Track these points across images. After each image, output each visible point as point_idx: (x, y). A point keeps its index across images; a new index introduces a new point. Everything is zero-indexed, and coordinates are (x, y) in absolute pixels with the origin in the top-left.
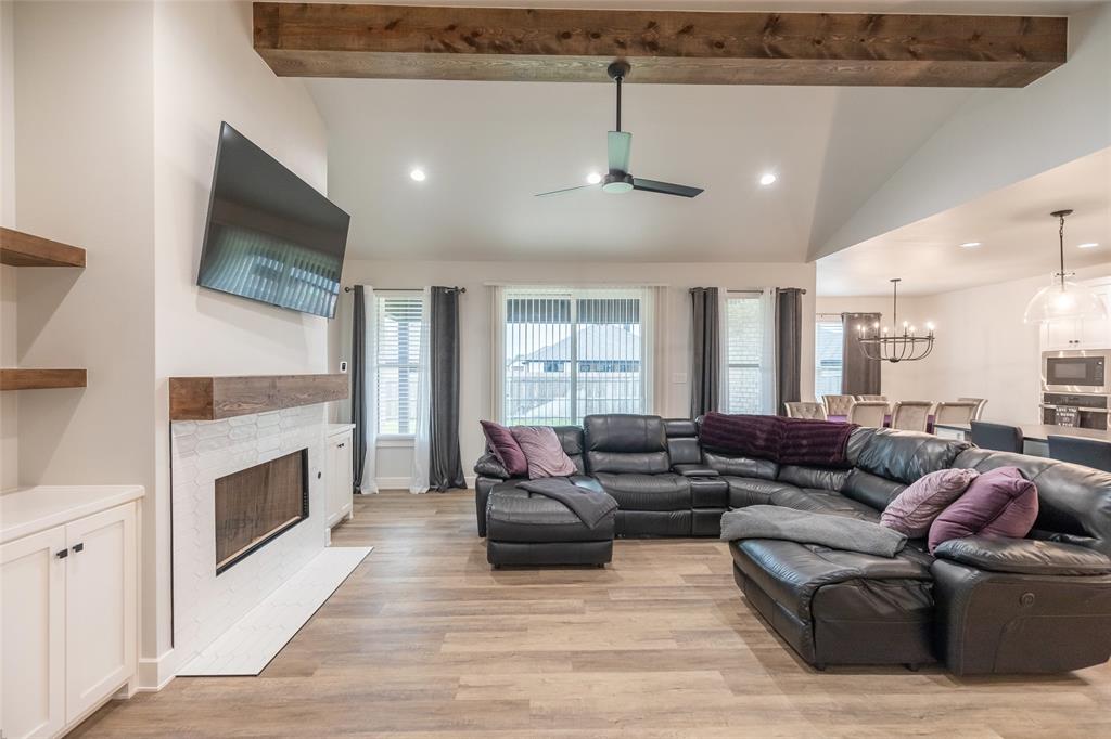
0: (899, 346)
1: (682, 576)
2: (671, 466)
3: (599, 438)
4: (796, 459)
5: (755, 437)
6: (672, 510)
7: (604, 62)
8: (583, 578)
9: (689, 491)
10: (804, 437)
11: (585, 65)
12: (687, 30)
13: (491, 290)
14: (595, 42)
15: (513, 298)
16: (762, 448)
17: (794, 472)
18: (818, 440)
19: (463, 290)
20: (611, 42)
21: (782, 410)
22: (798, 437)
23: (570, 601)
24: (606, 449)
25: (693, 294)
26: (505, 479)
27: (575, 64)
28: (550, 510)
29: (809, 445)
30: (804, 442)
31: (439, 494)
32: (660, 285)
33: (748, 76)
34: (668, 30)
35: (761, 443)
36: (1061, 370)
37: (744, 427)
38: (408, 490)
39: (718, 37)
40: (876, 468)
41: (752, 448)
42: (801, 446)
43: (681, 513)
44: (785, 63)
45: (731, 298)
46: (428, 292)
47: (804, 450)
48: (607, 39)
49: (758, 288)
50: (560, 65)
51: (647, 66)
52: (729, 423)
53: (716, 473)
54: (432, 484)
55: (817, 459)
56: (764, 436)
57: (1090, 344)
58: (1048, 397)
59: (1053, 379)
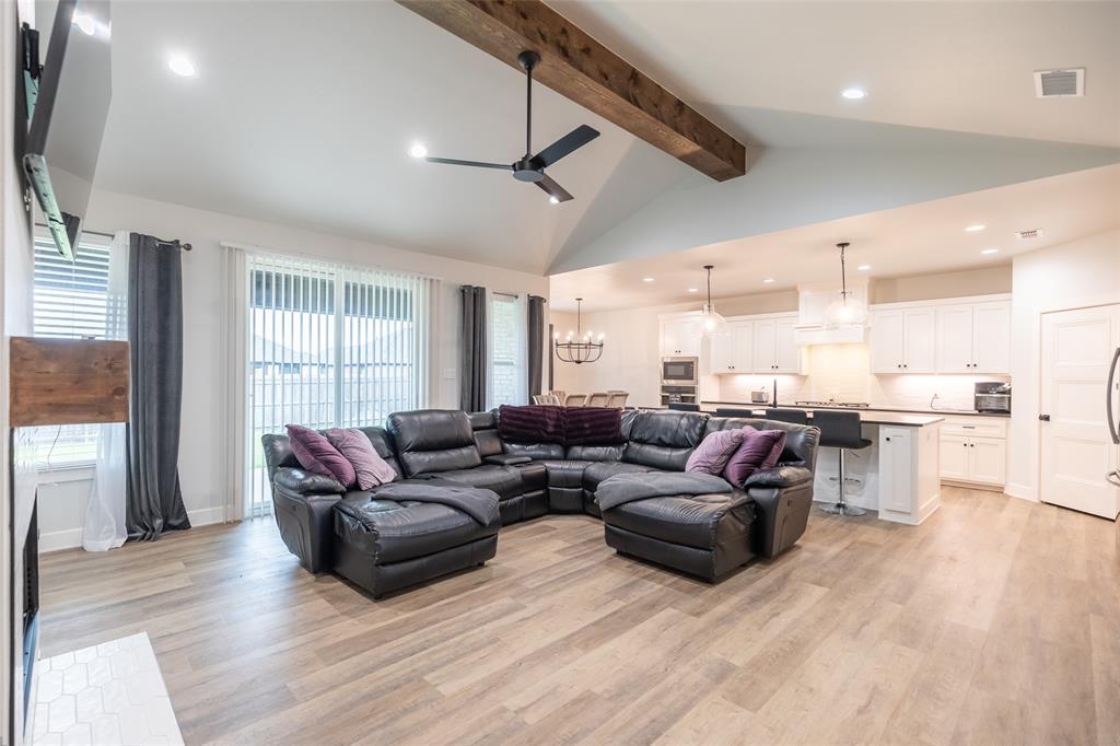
0: (583, 351)
1: (555, 552)
2: (483, 457)
3: (410, 438)
4: (582, 440)
5: (545, 424)
6: (508, 499)
7: (522, 44)
8: (480, 579)
9: (520, 478)
10: (587, 422)
11: (506, 39)
12: (587, 51)
13: (230, 254)
14: (522, 22)
15: (264, 269)
16: (554, 433)
17: (578, 451)
18: (598, 422)
19: (188, 247)
20: (535, 29)
21: (531, 401)
22: (581, 421)
23: (500, 602)
24: (419, 448)
25: (463, 291)
26: (343, 494)
27: (500, 34)
28: (436, 516)
29: (589, 428)
30: (587, 425)
31: (150, 544)
32: (435, 278)
33: (609, 111)
34: (575, 45)
35: (551, 429)
36: (672, 370)
37: (536, 415)
38: (82, 549)
39: (605, 69)
40: (649, 439)
41: (545, 435)
42: (584, 428)
43: (517, 499)
44: (637, 113)
45: (497, 299)
46: (123, 240)
47: (588, 432)
48: (532, 25)
49: (514, 292)
50: (485, 26)
51: (552, 66)
52: (523, 413)
53: (529, 459)
54: (130, 531)
55: (598, 438)
56: (552, 423)
57: (686, 354)
58: (664, 389)
59: (666, 376)
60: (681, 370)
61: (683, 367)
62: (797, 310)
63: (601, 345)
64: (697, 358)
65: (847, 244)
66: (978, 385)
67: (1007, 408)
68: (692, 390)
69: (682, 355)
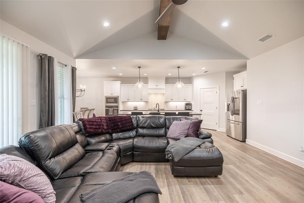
4: (119, 130)
10: (119, 122)
18: (124, 122)
22: (116, 122)
35: (105, 128)
36: (109, 100)
37: (99, 122)
41: (104, 130)
47: (120, 126)
57: (115, 95)
58: (106, 107)
59: (107, 102)
60: (113, 100)
61: (113, 99)
62: (148, 84)
63: (84, 91)
64: (118, 96)
65: (180, 67)
66: (186, 104)
67: (190, 108)
68: (117, 107)
69: (113, 95)
